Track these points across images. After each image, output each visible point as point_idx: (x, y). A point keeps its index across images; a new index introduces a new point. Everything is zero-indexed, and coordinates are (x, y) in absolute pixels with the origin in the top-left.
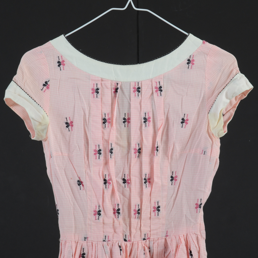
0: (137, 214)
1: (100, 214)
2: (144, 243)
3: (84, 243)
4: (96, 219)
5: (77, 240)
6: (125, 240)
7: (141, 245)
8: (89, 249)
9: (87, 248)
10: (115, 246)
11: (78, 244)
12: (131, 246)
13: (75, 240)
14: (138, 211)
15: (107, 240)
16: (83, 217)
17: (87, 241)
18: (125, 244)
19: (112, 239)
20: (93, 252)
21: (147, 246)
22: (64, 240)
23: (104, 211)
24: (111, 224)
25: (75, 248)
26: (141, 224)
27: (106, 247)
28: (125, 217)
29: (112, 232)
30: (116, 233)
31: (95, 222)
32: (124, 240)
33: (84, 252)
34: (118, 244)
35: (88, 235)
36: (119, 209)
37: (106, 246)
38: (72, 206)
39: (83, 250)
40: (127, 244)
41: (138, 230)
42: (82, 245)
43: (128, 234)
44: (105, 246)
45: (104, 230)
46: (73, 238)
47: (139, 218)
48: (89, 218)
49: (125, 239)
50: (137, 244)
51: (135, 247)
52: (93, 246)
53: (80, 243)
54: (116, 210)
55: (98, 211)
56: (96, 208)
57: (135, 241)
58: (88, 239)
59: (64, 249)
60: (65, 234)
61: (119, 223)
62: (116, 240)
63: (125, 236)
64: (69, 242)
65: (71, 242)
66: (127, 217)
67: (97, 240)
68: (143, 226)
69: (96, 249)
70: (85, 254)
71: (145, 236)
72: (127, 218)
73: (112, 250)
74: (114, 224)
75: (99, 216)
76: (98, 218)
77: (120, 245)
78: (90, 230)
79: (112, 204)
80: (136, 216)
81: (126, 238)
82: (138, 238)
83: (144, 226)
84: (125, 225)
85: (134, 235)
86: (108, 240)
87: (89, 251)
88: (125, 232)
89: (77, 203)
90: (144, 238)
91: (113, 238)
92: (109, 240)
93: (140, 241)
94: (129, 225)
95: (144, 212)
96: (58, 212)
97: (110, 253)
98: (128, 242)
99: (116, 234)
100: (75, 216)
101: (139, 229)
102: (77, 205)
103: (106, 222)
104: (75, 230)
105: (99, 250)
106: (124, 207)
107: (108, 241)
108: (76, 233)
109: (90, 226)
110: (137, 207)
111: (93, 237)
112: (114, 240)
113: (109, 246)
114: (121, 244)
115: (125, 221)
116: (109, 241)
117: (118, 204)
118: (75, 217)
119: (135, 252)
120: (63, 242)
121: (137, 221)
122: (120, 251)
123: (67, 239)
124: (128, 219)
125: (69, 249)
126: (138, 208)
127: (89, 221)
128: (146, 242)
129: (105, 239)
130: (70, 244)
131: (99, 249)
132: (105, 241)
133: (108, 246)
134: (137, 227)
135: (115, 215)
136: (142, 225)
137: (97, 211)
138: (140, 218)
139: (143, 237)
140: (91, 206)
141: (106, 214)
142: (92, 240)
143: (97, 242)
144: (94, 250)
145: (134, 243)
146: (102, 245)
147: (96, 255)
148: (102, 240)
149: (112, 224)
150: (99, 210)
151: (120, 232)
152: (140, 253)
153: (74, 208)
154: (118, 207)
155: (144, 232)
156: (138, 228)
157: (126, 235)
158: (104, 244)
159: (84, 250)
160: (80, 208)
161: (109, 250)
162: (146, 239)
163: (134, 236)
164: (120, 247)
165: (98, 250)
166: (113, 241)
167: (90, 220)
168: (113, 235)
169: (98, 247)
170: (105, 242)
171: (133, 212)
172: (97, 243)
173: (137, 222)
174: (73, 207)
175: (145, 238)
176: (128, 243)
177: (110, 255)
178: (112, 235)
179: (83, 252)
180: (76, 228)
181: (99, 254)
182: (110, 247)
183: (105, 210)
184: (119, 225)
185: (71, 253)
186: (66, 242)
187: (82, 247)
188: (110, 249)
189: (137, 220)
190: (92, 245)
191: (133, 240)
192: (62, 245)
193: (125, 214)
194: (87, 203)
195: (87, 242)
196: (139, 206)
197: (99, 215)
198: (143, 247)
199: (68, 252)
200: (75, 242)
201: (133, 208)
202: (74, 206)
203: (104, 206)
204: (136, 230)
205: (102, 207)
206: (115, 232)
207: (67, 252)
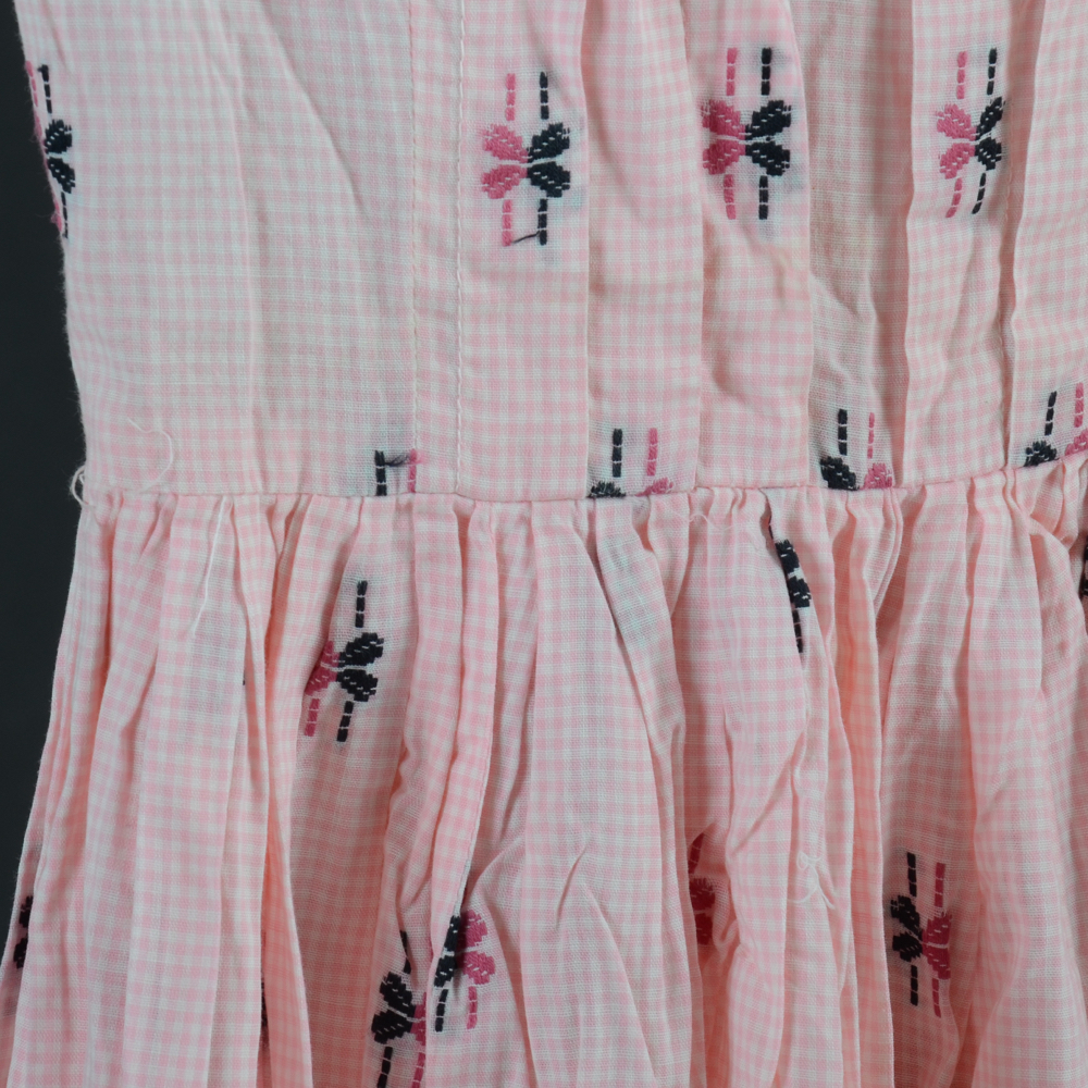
0: (974, 160)
1: (553, 180)
2: (1036, 493)
3: (366, 519)
4: (508, 241)
5: (292, 487)
6: (837, 475)
7: (1006, 520)
8: (425, 589)
9: (404, 576)
10: (735, 548)
11: (307, 530)
12: (896, 537)
13: (273, 487)
14: (988, 129)
15: (633, 477)
16: (353, 209)
17: (405, 498)
18: (831, 514)
19: (692, 464)
20: (474, 620)
21: (1056, 532)
22: (148, 499)
23: (601, 135)
24: (687, 286)
25: (267, 586)
26: (1017, 275)
27: (624, 558)
28: (828, 206)
29: (694, 381)
30: (741, 398)
31: (493, 276)
32: (818, 469)
33: (371, 626)
34: (766, 522)
35: (416, 426)
36: (776, 105)
37: (628, 549)
38: (234, 85)
39: (361, 604)
40: (852, 520)
41: (974, 350)
42: (344, 550)
43: (865, 401)
44: (615, 555)
45: (607, 364)
46: (250, 464)
47: (992, 215)
48: (426, 230)
49: (838, 465)
50: (962, 518)
51: (945, 544)
52: (474, 553)
53: (325, 524)
54: (736, 118)
55: (536, 141)
56: (511, 100)
57: (937, 482)
58: (412, 475)
59: (150, 599)
60: (158, 423)
61: (779, 272)
62: (735, 473)
63: (832, 427)
64: (208, 514)
65: (222, 517)
66: (854, 198)
67: (518, 486)
68: (1029, 302)
69: (510, 591)
70: (378, 652)
71: (1050, 415)
72: (852, 219)
73: (694, 591)
74: (721, 286)
75: (542, 194)
76: (534, 229)
77: (780, 535)
78: (434, 365)
79: (696, 47)
80: (958, 186)
81: (843, 449)
82: (974, 444)
83: (1043, 298)
84: (830, 302)
85: (927, 410)
86: (650, 481)
87: (425, 610)
88: (838, 381)
89: (288, 43)
90: (1040, 437)
91: (706, 460)
92: (658, 477)
93: (998, 480)
94: (877, 298)
95: (1048, 135)
96: (65, 157)
97: (668, 632)
98: (861, 495)
99: (734, 408)
100: (271, 207)
101: (983, 335)
102: (288, 75)
103: (622, 264)
104: (269, 371)
105: (546, 605)
106: (823, 83)
107: (647, 493)
108: (274, 411)
109: (440, 314)
110: (977, 74)
111: (476, 449)
112: (717, 474)
113: (660, 551)
114: (794, 525)
115: (828, 250)
116: (659, 488)
117: (767, 56)
118: (262, 218)
119: (943, 610)
120: (126, 514)
121: (969, 251)
122: (787, 609)
123: (182, 486)
124: (871, 220)
125: (206, 604)
126: (990, 90)
127: (433, 262)
128: (1051, 479)
129: (617, 471)
130: (217, 539)
131: (545, 585)
132: (617, 494)
133: (647, 545)
134: (963, 311)
135: (728, 182)
136: (1022, 292)
137: (527, 143)
138: (1001, 209)
139: (1028, 429)
140: (446, 82)
141: (620, 179)
142: (468, 480)
143: (515, 510)
144: (485, 596)
145: (928, 504)
146: (581, 544)
147: (518, 660)
148: (585, 486)
149: (697, 297)
150: (543, 126)
151: (789, 381)
152: (993, 614)
153: (250, 106)
154: (766, 89)
155: (1046, 374)
156: (972, 321)
157: (842, 416)
158: (601, 526)
159: (372, 601)
160: (318, 109)
161: (659, 594)
162: (1061, 451)
163: (933, 420)
164: (786, 556)
165: (531, 604)
166: (702, 493)
167: (441, 251)
168: (706, 419)
169: (528, 561)
170: (615, 503)
171: (927, 145)
172: (526, 521)
173: (963, 257)
174: (240, 91)
175: (1051, 441)
176: (869, 503)
177: (671, 654)
178: (694, 422)
179: (359, 622)
180: (274, 343)
181: (546, 649)
182: (673, 566)
183: (612, 125)
184: (769, 304)
185: (232, 645)
186: (169, 514)
187: (339, 567)
188: (669, 584)
189: (962, 232)
190: (464, 542)
191: (920, 465)
192: (117, 553)
193: (830, 163)
194: (405, 40)
195: (409, 507)
196: (1001, 68)
197: (544, 186)
198: (1027, 544)
199: (201, 635)
200: (271, 513)
201: (930, 90)
202: (249, 82)
203: (609, 83)
204: (951, 354)
205: (577, 91)
206: (723, 378)
207: (182, 636)
